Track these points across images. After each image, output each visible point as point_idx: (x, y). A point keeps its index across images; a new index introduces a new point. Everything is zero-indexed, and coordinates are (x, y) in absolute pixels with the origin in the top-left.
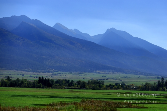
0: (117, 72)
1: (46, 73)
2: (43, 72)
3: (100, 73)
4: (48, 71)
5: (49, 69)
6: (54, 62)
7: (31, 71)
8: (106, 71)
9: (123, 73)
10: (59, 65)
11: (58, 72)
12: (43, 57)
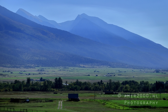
0: (102, 66)
1: (27, 68)
2: (24, 68)
3: (85, 67)
4: (28, 66)
5: (28, 64)
6: (31, 56)
7: (10, 66)
8: (90, 64)
9: (109, 66)
10: (37, 58)
11: (39, 67)
12: (17, 49)
